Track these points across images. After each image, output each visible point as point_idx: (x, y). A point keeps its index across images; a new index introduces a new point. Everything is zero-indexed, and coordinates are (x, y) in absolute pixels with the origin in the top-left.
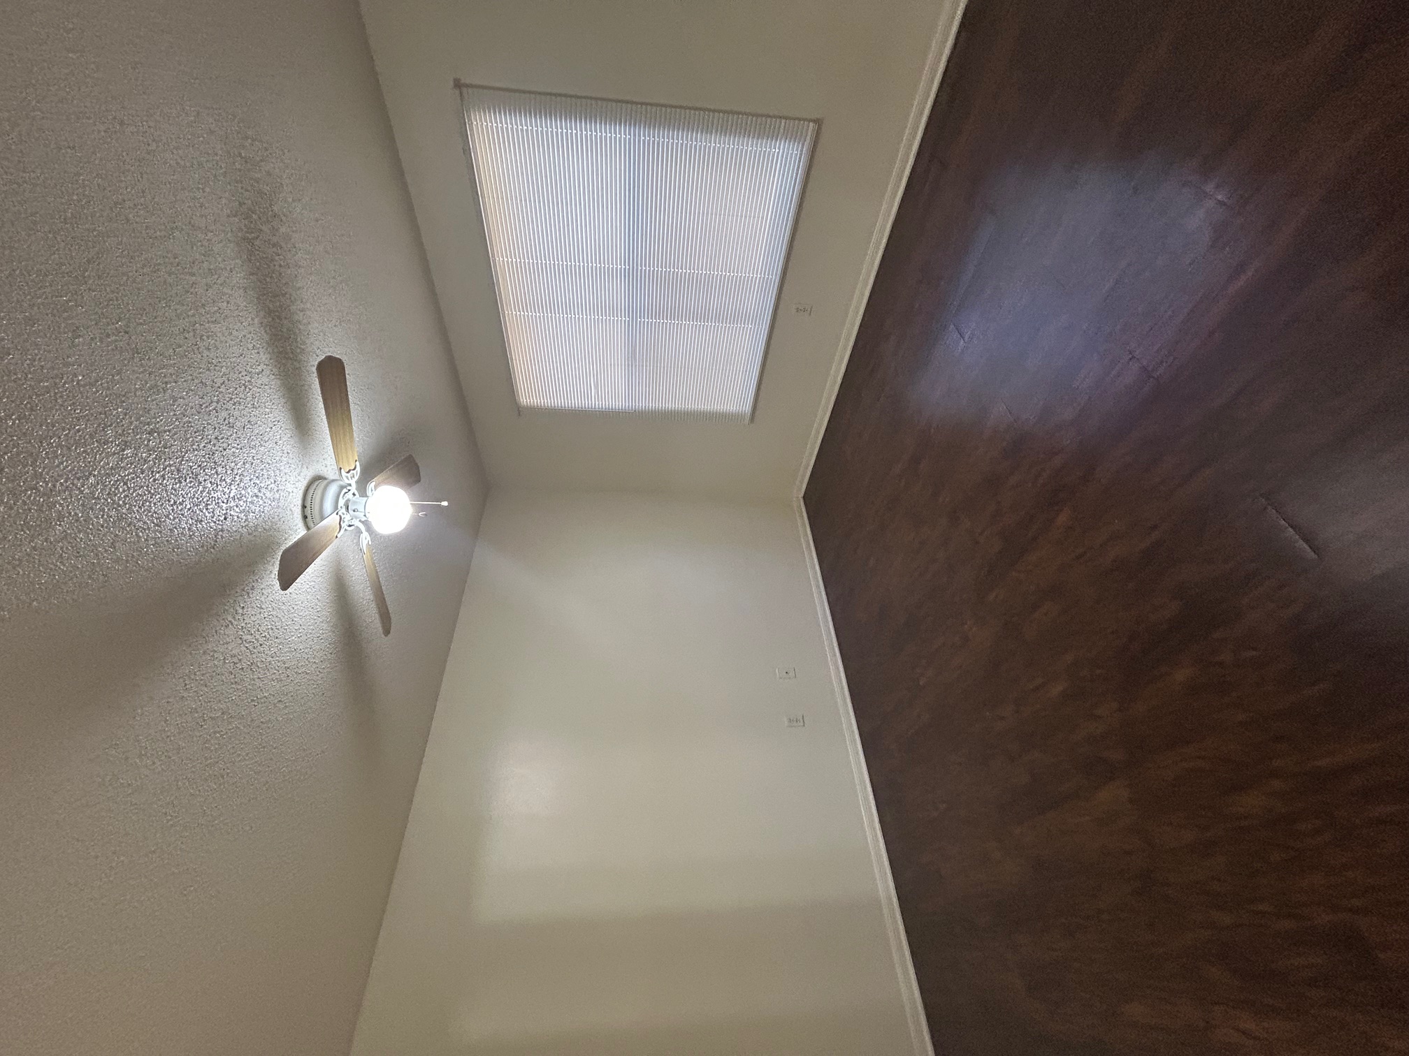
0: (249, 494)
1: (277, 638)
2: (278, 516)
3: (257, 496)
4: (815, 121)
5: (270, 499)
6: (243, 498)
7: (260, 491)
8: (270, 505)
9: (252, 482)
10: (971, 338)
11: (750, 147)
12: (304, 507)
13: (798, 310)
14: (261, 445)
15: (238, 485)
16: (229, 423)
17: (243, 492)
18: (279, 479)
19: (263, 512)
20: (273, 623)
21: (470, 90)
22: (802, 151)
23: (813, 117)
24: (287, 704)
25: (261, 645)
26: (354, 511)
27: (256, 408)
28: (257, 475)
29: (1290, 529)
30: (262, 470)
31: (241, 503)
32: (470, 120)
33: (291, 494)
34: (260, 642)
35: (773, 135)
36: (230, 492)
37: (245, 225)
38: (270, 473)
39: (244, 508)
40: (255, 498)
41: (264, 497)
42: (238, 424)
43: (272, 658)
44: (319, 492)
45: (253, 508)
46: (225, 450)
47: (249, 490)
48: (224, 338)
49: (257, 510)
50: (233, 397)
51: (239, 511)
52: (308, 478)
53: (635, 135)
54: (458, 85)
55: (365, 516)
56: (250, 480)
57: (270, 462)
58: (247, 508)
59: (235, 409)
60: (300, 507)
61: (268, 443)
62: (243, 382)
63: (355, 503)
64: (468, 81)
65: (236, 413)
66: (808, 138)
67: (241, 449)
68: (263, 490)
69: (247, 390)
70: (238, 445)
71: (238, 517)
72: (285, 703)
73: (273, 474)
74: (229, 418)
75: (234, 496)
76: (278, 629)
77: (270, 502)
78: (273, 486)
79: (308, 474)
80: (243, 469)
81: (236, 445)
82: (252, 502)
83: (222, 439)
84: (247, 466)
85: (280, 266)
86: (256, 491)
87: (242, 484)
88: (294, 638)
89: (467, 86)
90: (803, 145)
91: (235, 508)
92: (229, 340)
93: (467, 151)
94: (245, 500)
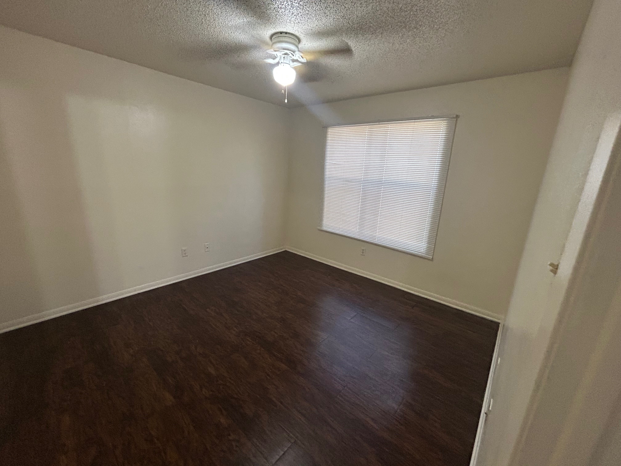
0: (294, 11)
1: (221, 13)
2: (282, 22)
3: (292, 14)
4: (432, 258)
5: (291, 19)
6: (292, 8)
7: (295, 15)
8: (288, 19)
9: (299, 13)
10: (351, 322)
11: (425, 234)
12: (286, 33)
13: (363, 250)
14: (316, 19)
15: (298, 7)
16: (327, 7)
17: (295, 8)
18: (300, 24)
19: (285, 16)
20: (229, 12)
21: (455, 122)
22: (423, 253)
23: (434, 257)
24: (186, 13)
25: (218, 5)
26: (284, 58)
27: (333, 19)
28: (302, 15)
29: (283, 453)
30: (305, 18)
31: (290, 7)
32: (444, 120)
33: (292, 28)
34: (219, 5)
35: (429, 243)
36: (295, 3)
37: (411, 26)
38: (303, 21)
39: (287, 7)
40: (292, 13)
41: (292, 17)
42: (327, 11)
43: (211, 9)
44: (293, 41)
45: (287, 11)
46: (315, 4)
47: (296, 11)
48: (365, 11)
49: (286, 13)
50: (339, 11)
51: (286, 5)
52: (300, 37)
53: (433, 188)
54: (457, 117)
55: (282, 63)
56: (300, 12)
57: (308, 22)
58: (287, 9)
59: (334, 10)
60: (286, 31)
61: (317, 22)
62: (345, 16)
63: (287, 58)
64: (458, 121)
65: (332, 11)
66: (426, 255)
67: (315, 10)
68: (295, 17)
69: (341, 17)
70: (317, 9)
71: (283, 4)
72: (186, 12)
73: (302, 22)
74: (330, 8)
75: (293, 4)
76: (226, 14)
77: (289, 19)
78: (297, 21)
79: (301, 36)
80: (305, 10)
81: (317, 8)
82: (290, 11)
83: (320, 3)
84: (307, 12)
85: (394, 37)
86: (295, 14)
87: (299, 9)
88: (221, 20)
89: (457, 120)
90: (425, 254)
91: (287, 4)
92: (364, 13)
93: (433, 117)
94: (291, 9)
